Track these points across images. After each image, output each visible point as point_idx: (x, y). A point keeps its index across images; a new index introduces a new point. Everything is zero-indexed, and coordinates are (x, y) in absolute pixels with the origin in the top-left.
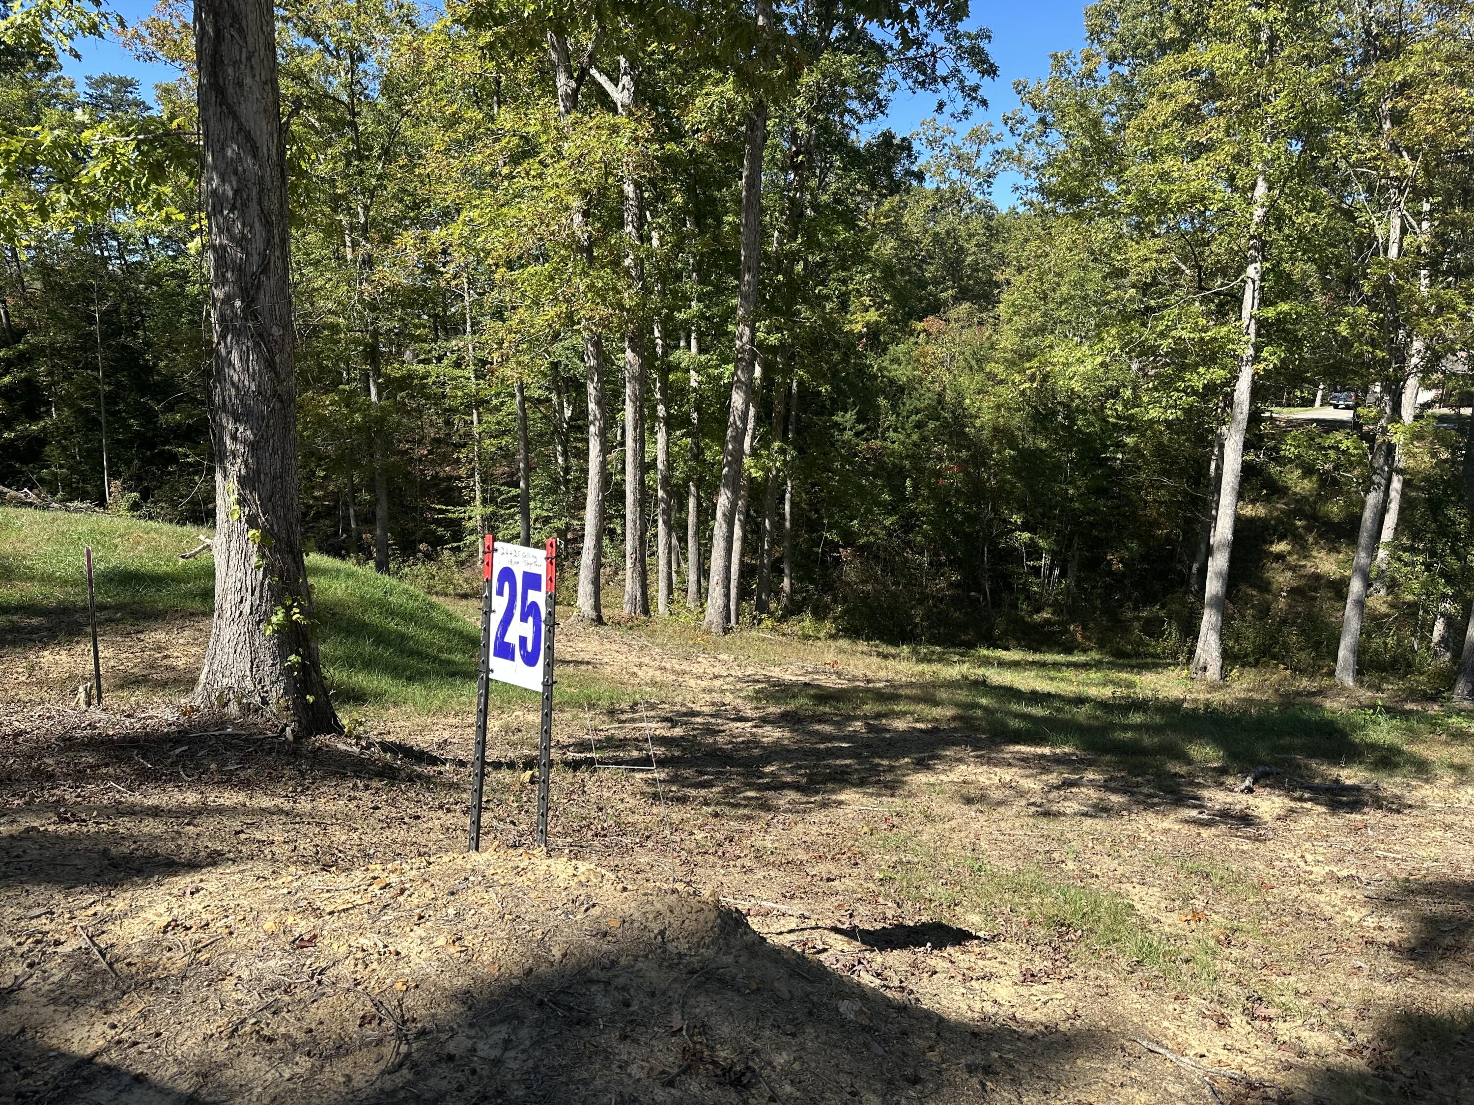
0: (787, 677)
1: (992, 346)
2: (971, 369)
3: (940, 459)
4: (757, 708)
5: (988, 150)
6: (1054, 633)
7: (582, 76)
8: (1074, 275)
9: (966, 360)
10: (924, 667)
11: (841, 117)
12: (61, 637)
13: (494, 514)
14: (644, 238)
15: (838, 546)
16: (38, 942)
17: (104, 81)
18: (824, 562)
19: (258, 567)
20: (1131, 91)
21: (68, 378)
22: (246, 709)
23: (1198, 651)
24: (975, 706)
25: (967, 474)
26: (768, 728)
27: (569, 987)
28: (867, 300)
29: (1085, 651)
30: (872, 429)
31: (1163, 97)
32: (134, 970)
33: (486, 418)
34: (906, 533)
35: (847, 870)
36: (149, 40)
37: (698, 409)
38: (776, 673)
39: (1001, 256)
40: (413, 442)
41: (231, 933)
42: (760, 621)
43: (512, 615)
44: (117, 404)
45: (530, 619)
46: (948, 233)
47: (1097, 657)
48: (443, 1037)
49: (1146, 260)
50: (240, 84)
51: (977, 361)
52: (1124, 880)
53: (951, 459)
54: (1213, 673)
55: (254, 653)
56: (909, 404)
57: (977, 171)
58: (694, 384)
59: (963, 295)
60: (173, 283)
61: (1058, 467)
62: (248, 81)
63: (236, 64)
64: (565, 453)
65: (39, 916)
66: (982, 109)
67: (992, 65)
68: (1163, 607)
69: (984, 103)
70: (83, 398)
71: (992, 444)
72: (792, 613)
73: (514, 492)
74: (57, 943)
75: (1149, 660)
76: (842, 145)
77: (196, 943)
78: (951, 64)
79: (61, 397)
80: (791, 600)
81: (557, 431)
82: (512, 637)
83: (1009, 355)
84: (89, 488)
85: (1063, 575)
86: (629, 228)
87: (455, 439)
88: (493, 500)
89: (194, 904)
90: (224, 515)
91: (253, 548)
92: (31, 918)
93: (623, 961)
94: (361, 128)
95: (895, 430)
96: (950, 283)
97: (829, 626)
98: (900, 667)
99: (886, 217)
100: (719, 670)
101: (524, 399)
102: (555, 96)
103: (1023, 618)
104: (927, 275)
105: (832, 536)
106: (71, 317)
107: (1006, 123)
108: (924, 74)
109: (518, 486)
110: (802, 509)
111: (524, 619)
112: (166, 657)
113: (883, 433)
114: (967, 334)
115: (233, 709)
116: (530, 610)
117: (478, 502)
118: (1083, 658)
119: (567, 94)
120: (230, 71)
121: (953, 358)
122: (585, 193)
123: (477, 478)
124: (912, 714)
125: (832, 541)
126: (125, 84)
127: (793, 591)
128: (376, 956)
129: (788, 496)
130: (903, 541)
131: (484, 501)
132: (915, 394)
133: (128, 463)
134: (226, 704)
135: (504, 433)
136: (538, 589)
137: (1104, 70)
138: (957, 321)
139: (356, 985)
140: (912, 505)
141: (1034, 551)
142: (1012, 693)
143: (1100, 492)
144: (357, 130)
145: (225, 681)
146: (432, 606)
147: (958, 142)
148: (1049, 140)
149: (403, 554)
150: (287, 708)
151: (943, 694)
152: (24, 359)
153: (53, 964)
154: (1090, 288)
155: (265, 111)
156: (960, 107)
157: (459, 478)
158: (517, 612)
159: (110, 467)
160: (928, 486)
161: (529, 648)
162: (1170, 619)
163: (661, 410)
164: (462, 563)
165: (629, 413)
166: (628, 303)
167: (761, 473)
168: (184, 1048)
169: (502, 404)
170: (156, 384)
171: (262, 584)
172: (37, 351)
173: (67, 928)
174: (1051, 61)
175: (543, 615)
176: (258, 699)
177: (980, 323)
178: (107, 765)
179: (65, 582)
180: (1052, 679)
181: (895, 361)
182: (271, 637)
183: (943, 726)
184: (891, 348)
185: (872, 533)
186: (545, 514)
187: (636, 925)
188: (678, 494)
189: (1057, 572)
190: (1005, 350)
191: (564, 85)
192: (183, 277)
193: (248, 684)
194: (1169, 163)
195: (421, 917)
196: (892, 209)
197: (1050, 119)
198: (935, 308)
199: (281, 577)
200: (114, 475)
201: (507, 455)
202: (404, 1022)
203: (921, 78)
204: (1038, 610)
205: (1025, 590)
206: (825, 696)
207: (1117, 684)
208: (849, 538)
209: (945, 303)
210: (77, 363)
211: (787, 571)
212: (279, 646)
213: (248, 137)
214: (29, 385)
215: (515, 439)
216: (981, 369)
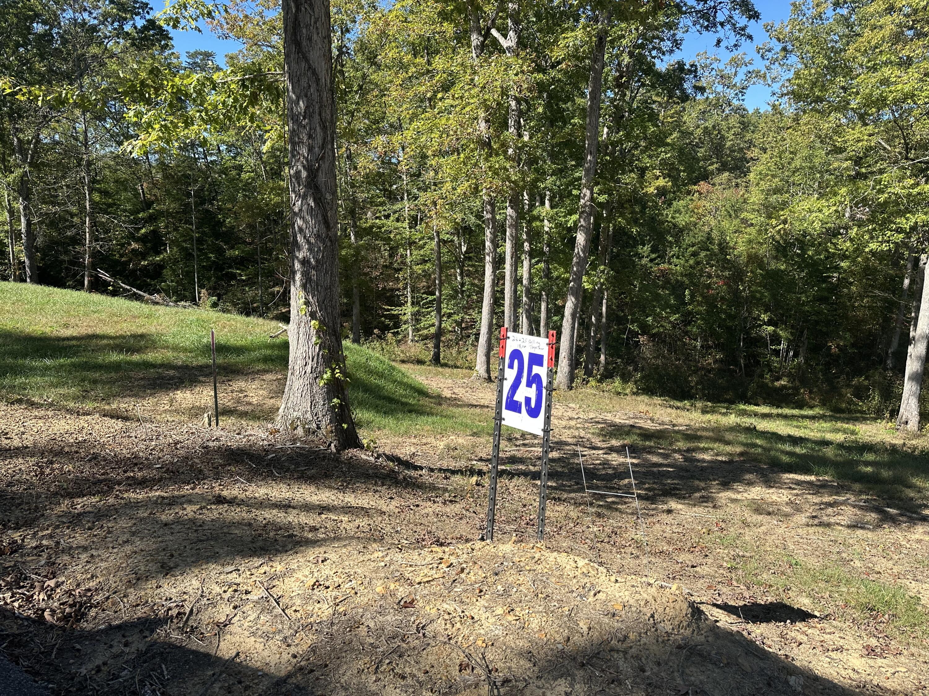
0: (617, 420)
1: (745, 202)
2: (730, 216)
3: (710, 276)
4: (604, 441)
5: (742, 71)
6: (790, 395)
7: (488, 34)
8: (805, 152)
9: (726, 210)
10: (708, 417)
11: (650, 52)
12: (187, 383)
13: (418, 311)
14: (520, 136)
15: (637, 334)
16: (236, 591)
17: (196, 54)
18: (628, 344)
19: (316, 344)
20: (850, 26)
21: (176, 229)
22: (308, 431)
23: (901, 410)
24: (755, 445)
25: (729, 286)
26: (614, 455)
27: (598, 653)
28: (658, 173)
29: (811, 407)
30: (662, 257)
31: (874, 28)
32: (299, 615)
33: (415, 252)
34: (685, 325)
35: (700, 560)
36: (226, 26)
37: (548, 246)
38: (609, 417)
39: (750, 142)
40: (372, 267)
41: (356, 593)
42: (588, 382)
43: (520, 382)
44: (203, 245)
45: (534, 386)
46: (714, 127)
47: (821, 412)
48: (521, 685)
49: (858, 141)
50: (310, 39)
51: (735, 211)
52: (901, 576)
53: (718, 276)
54: (913, 425)
55: (313, 396)
56: (688, 240)
57: (735, 85)
58: (546, 229)
59: (724, 168)
60: (234, 173)
61: (793, 282)
62: (315, 37)
63: (308, 26)
64: (461, 274)
65: (231, 572)
66: (749, 41)
67: (756, 12)
68: (866, 379)
69: (750, 37)
70: (185, 241)
71: (747, 267)
72: (607, 377)
73: (431, 298)
74: (247, 592)
75: (859, 415)
76: (650, 70)
77: (335, 598)
78: (727, 13)
79: (172, 241)
80: (606, 369)
81: (457, 260)
82: (519, 397)
83: (756, 207)
84: (187, 294)
85: (796, 355)
86: (511, 130)
87: (396, 265)
88: (418, 303)
89: (326, 570)
90: (296, 311)
91: (313, 332)
92: (227, 573)
93: (632, 636)
94: (346, 74)
95: (678, 258)
96: (715, 160)
97: (630, 387)
98: (692, 416)
99: (672, 117)
100: (570, 414)
101: (440, 240)
102: (469, 47)
103: (767, 384)
104: (699, 154)
105: (634, 327)
106: (178, 194)
107: (759, 52)
108: (708, 21)
109: (435, 294)
110: (613, 309)
111: (529, 385)
112: (246, 396)
113: (669, 259)
114: (727, 193)
115: (300, 431)
116: (535, 380)
117: (409, 304)
118: (811, 412)
119: (477, 45)
120: (304, 31)
121: (717, 209)
122: (487, 108)
123: (409, 289)
124: (712, 449)
125: (633, 331)
126: (208, 55)
127: (607, 363)
128: (458, 619)
129: (604, 301)
130: (683, 331)
131: (413, 303)
132: (691, 233)
133: (209, 279)
134: (296, 428)
135: (426, 261)
136: (541, 365)
137: (830, 13)
138: (721, 184)
139: (450, 639)
140: (690, 307)
141: (776, 339)
142: (776, 437)
143: (823, 299)
144: (344, 75)
145: (295, 414)
146: (393, 368)
147: (722, 67)
148: (788, 62)
149: (365, 336)
150: (332, 432)
151: (729, 436)
152: (152, 219)
153: (248, 607)
154: (817, 161)
155: (324, 55)
156: (733, 41)
157: (398, 290)
158: (524, 380)
159: (198, 282)
160: (701, 295)
161: (533, 405)
162: (874, 387)
163: (527, 247)
164: (399, 341)
165: (508, 247)
166: (513, 178)
167: (591, 286)
168: (346, 678)
169: (425, 244)
170: (224, 233)
171: (318, 354)
172: (160, 214)
173: (250, 581)
174: (792, 8)
175: (545, 383)
176: (315, 425)
177: (737, 185)
178: (230, 465)
179: (185, 350)
180: (797, 427)
181: (678, 211)
182: (323, 388)
183: (737, 459)
184: (674, 203)
185: (662, 326)
186: (448, 311)
187: (634, 609)
188: (535, 298)
189: (791, 353)
190: (754, 204)
191: (475, 39)
192: (240, 168)
193: (309, 416)
194: (887, 71)
195: (481, 591)
196: (676, 112)
197: (790, 47)
198: (705, 176)
199: (329, 350)
200: (201, 286)
201: (427, 275)
202: (490, 672)
203: (706, 23)
204: (778, 379)
205: (769, 365)
206: (646, 435)
207: (845, 431)
208: (645, 329)
209: (712, 173)
210: (181, 220)
211: (603, 350)
212: (327, 393)
213: (314, 73)
214: (155, 233)
215: (434, 265)
216: (737, 217)
